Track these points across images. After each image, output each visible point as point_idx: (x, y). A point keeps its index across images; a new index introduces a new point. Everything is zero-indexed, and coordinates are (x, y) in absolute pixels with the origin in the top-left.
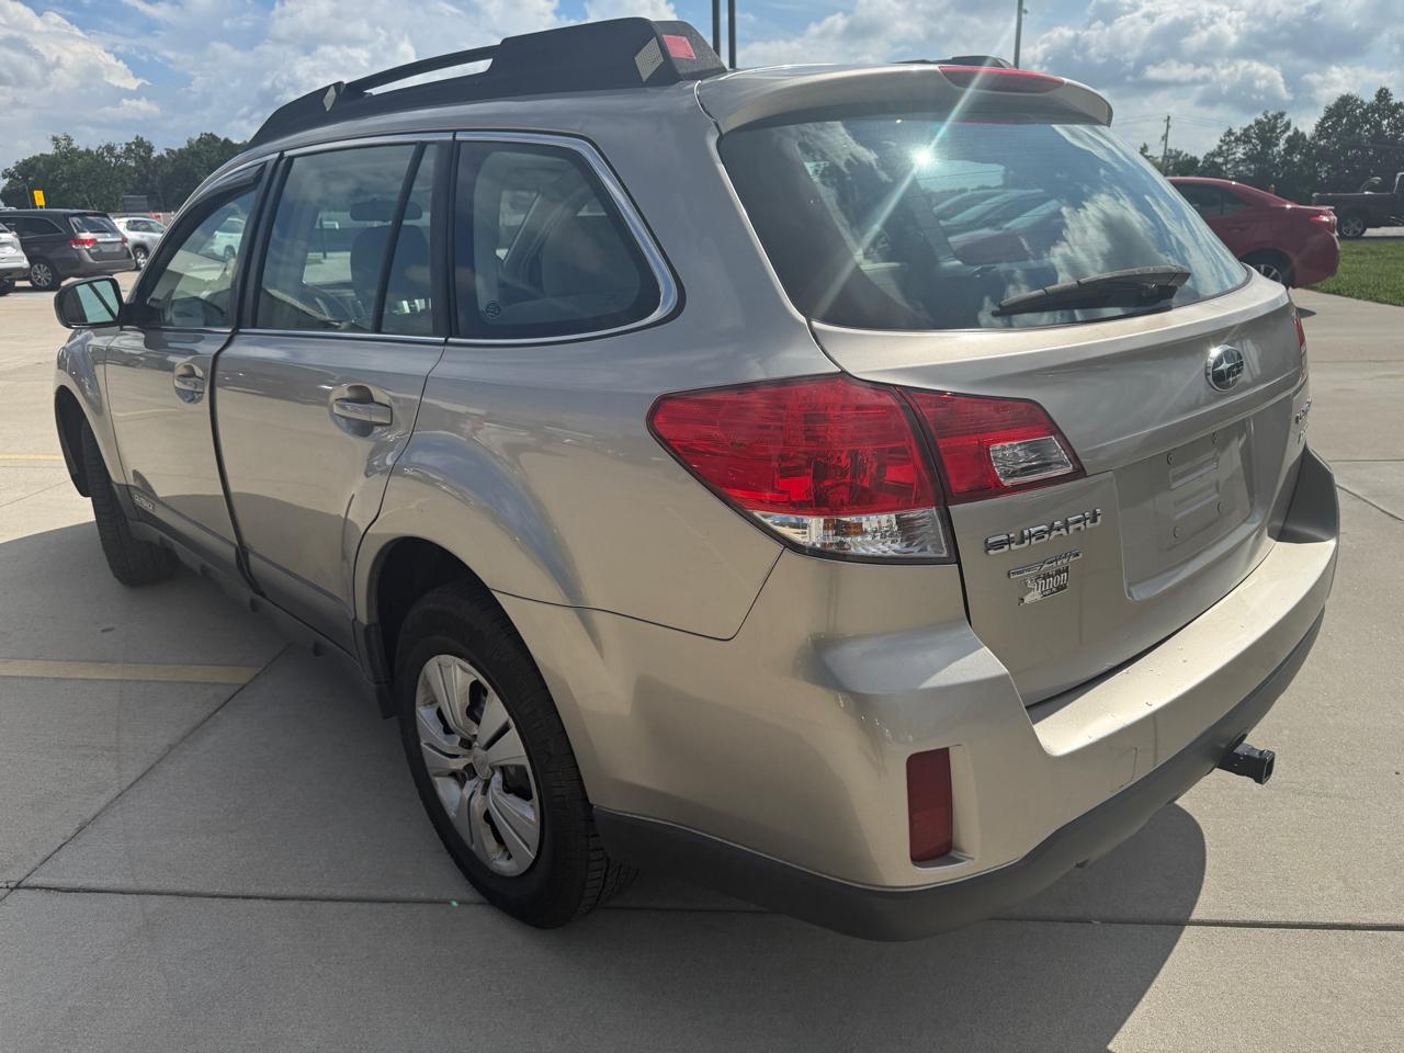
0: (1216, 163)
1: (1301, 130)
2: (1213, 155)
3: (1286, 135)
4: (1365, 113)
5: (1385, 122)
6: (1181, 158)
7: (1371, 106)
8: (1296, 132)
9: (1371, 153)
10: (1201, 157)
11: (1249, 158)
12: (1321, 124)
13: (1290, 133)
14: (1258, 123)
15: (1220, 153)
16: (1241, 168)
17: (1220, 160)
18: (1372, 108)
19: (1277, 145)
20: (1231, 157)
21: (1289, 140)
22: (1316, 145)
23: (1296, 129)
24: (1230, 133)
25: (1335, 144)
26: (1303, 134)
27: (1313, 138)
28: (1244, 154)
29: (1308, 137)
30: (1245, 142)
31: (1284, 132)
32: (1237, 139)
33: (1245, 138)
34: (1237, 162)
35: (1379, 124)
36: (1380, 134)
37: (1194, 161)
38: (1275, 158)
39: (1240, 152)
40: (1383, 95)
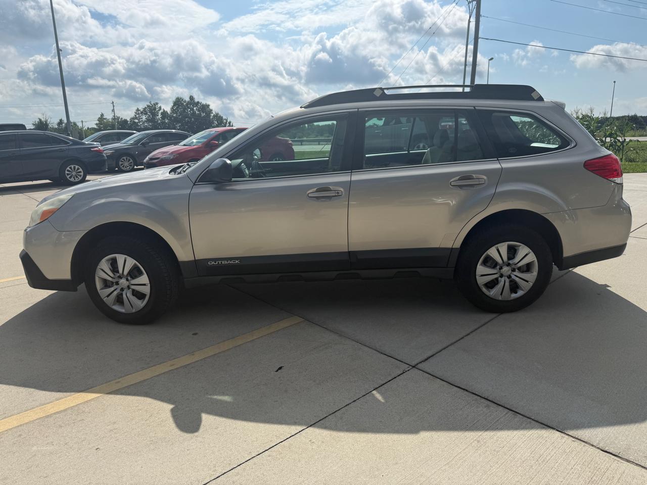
0: (135, 122)
1: (166, 110)
2: (133, 118)
3: (160, 112)
4: (187, 105)
5: (195, 108)
6: (120, 120)
7: (188, 102)
8: (164, 111)
9: (193, 120)
10: (128, 120)
11: (148, 120)
12: (172, 108)
13: (162, 111)
14: (148, 106)
15: (136, 118)
16: (146, 124)
17: (137, 121)
18: (188, 103)
19: (158, 116)
20: (141, 120)
21: (162, 114)
22: (173, 116)
23: (164, 109)
24: (138, 110)
25: (179, 116)
26: (167, 111)
27: (171, 113)
28: (146, 119)
29: (169, 113)
30: (145, 114)
31: (159, 110)
32: (142, 113)
33: (144, 112)
34: (144, 122)
35: (193, 109)
36: (194, 113)
37: (126, 121)
38: (158, 121)
39: (144, 118)
40: (192, 98)
